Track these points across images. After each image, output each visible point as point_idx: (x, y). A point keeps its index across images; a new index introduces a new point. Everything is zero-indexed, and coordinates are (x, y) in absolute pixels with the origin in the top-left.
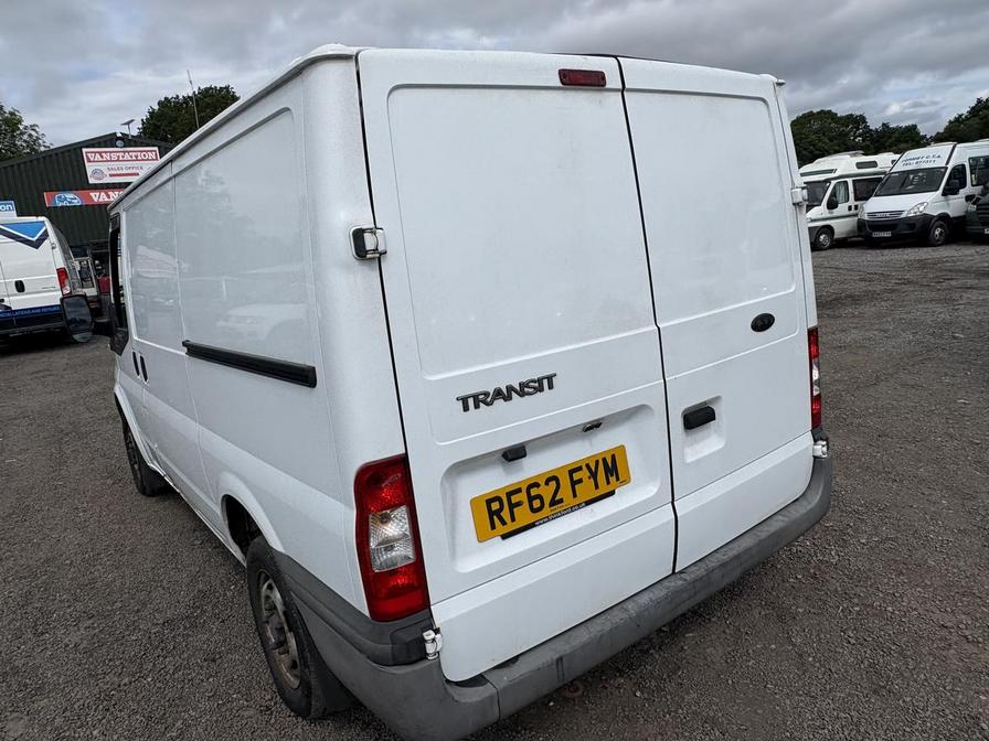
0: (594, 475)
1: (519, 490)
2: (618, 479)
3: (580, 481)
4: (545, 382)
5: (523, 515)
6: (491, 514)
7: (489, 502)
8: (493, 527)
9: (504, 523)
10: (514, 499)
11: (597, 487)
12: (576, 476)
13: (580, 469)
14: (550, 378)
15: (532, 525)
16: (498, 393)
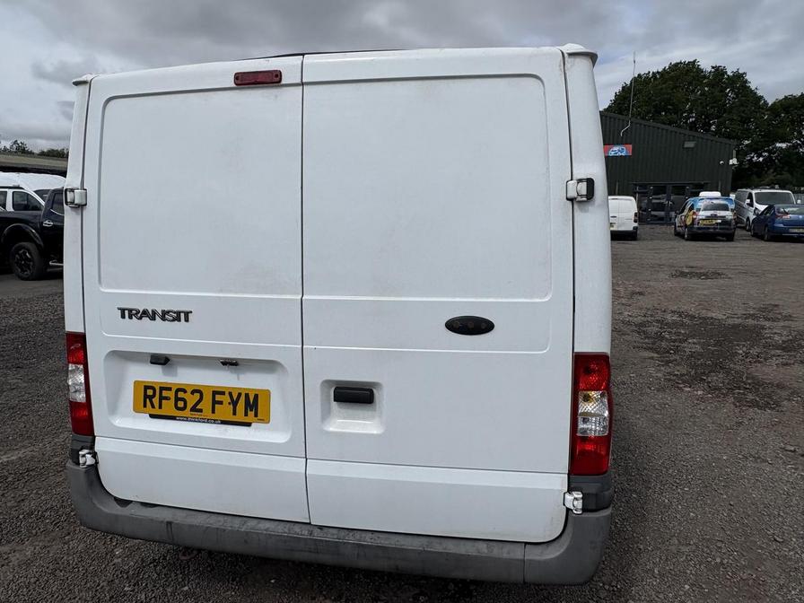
0: (234, 403)
1: (170, 389)
2: (256, 415)
3: (221, 403)
4: (182, 315)
5: (168, 407)
6: (146, 396)
7: (146, 388)
8: (145, 406)
9: (153, 406)
10: (165, 393)
11: (234, 414)
12: (218, 398)
13: (223, 393)
14: (187, 314)
15: (173, 418)
16: (145, 313)
